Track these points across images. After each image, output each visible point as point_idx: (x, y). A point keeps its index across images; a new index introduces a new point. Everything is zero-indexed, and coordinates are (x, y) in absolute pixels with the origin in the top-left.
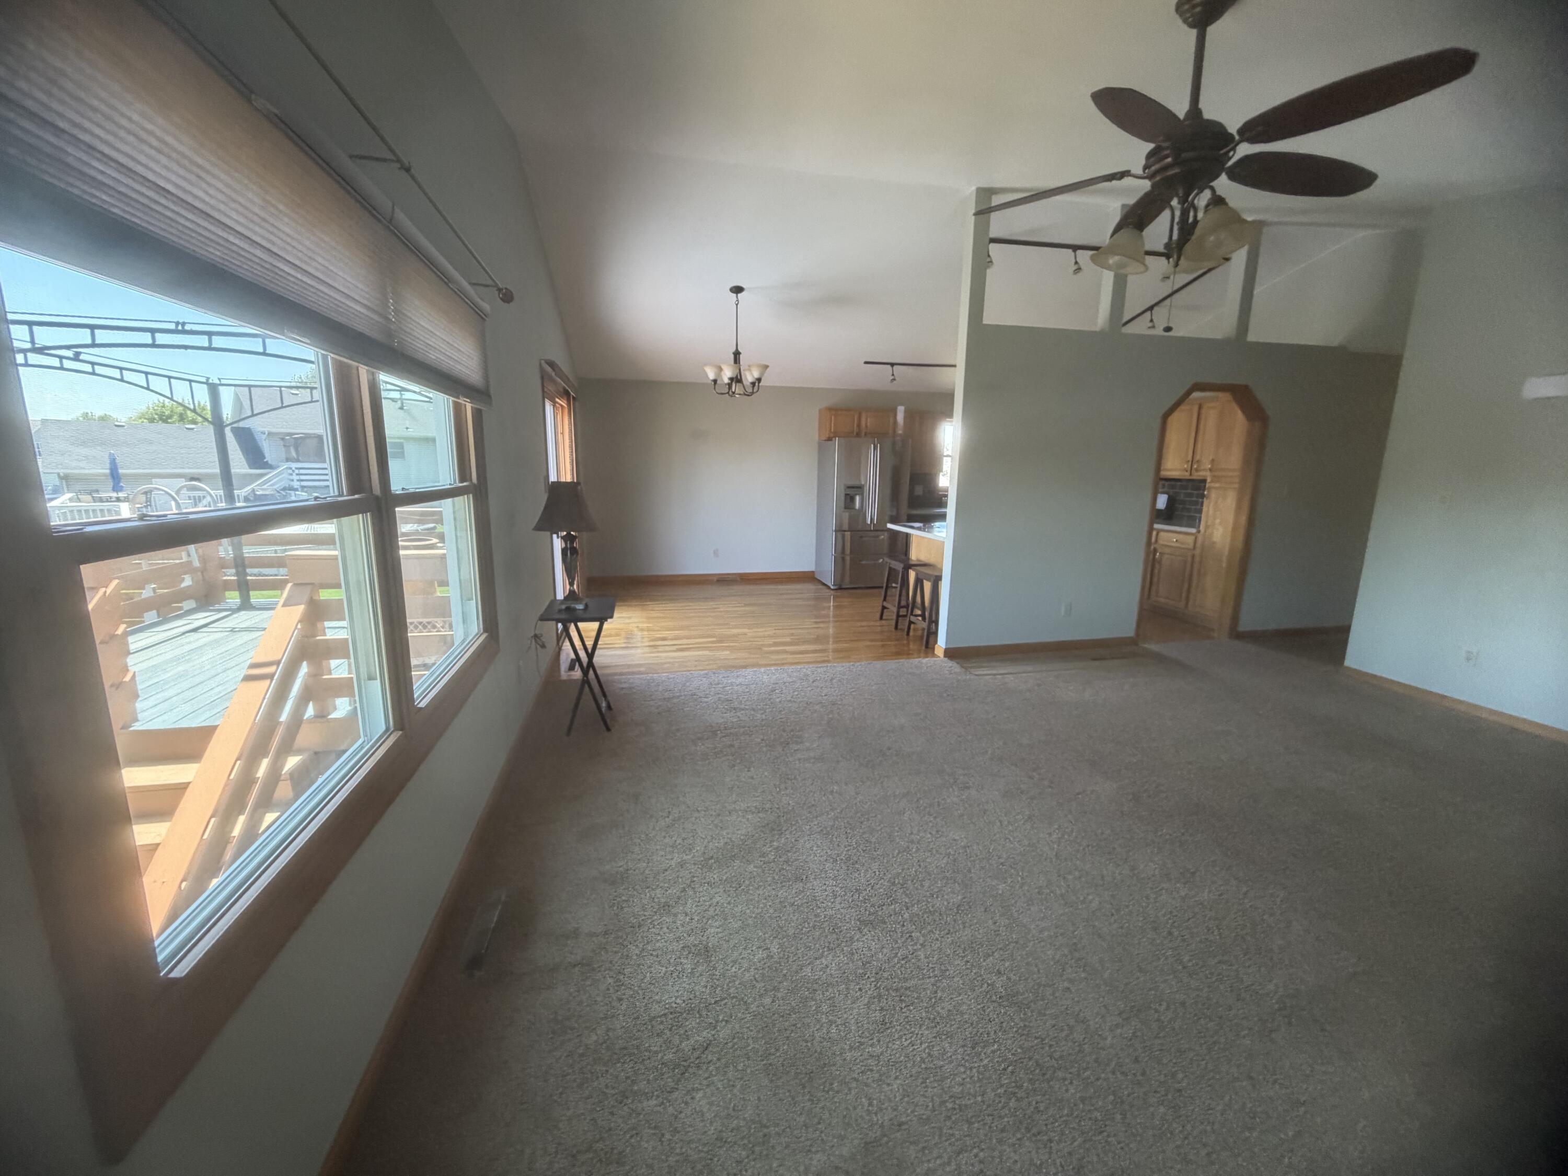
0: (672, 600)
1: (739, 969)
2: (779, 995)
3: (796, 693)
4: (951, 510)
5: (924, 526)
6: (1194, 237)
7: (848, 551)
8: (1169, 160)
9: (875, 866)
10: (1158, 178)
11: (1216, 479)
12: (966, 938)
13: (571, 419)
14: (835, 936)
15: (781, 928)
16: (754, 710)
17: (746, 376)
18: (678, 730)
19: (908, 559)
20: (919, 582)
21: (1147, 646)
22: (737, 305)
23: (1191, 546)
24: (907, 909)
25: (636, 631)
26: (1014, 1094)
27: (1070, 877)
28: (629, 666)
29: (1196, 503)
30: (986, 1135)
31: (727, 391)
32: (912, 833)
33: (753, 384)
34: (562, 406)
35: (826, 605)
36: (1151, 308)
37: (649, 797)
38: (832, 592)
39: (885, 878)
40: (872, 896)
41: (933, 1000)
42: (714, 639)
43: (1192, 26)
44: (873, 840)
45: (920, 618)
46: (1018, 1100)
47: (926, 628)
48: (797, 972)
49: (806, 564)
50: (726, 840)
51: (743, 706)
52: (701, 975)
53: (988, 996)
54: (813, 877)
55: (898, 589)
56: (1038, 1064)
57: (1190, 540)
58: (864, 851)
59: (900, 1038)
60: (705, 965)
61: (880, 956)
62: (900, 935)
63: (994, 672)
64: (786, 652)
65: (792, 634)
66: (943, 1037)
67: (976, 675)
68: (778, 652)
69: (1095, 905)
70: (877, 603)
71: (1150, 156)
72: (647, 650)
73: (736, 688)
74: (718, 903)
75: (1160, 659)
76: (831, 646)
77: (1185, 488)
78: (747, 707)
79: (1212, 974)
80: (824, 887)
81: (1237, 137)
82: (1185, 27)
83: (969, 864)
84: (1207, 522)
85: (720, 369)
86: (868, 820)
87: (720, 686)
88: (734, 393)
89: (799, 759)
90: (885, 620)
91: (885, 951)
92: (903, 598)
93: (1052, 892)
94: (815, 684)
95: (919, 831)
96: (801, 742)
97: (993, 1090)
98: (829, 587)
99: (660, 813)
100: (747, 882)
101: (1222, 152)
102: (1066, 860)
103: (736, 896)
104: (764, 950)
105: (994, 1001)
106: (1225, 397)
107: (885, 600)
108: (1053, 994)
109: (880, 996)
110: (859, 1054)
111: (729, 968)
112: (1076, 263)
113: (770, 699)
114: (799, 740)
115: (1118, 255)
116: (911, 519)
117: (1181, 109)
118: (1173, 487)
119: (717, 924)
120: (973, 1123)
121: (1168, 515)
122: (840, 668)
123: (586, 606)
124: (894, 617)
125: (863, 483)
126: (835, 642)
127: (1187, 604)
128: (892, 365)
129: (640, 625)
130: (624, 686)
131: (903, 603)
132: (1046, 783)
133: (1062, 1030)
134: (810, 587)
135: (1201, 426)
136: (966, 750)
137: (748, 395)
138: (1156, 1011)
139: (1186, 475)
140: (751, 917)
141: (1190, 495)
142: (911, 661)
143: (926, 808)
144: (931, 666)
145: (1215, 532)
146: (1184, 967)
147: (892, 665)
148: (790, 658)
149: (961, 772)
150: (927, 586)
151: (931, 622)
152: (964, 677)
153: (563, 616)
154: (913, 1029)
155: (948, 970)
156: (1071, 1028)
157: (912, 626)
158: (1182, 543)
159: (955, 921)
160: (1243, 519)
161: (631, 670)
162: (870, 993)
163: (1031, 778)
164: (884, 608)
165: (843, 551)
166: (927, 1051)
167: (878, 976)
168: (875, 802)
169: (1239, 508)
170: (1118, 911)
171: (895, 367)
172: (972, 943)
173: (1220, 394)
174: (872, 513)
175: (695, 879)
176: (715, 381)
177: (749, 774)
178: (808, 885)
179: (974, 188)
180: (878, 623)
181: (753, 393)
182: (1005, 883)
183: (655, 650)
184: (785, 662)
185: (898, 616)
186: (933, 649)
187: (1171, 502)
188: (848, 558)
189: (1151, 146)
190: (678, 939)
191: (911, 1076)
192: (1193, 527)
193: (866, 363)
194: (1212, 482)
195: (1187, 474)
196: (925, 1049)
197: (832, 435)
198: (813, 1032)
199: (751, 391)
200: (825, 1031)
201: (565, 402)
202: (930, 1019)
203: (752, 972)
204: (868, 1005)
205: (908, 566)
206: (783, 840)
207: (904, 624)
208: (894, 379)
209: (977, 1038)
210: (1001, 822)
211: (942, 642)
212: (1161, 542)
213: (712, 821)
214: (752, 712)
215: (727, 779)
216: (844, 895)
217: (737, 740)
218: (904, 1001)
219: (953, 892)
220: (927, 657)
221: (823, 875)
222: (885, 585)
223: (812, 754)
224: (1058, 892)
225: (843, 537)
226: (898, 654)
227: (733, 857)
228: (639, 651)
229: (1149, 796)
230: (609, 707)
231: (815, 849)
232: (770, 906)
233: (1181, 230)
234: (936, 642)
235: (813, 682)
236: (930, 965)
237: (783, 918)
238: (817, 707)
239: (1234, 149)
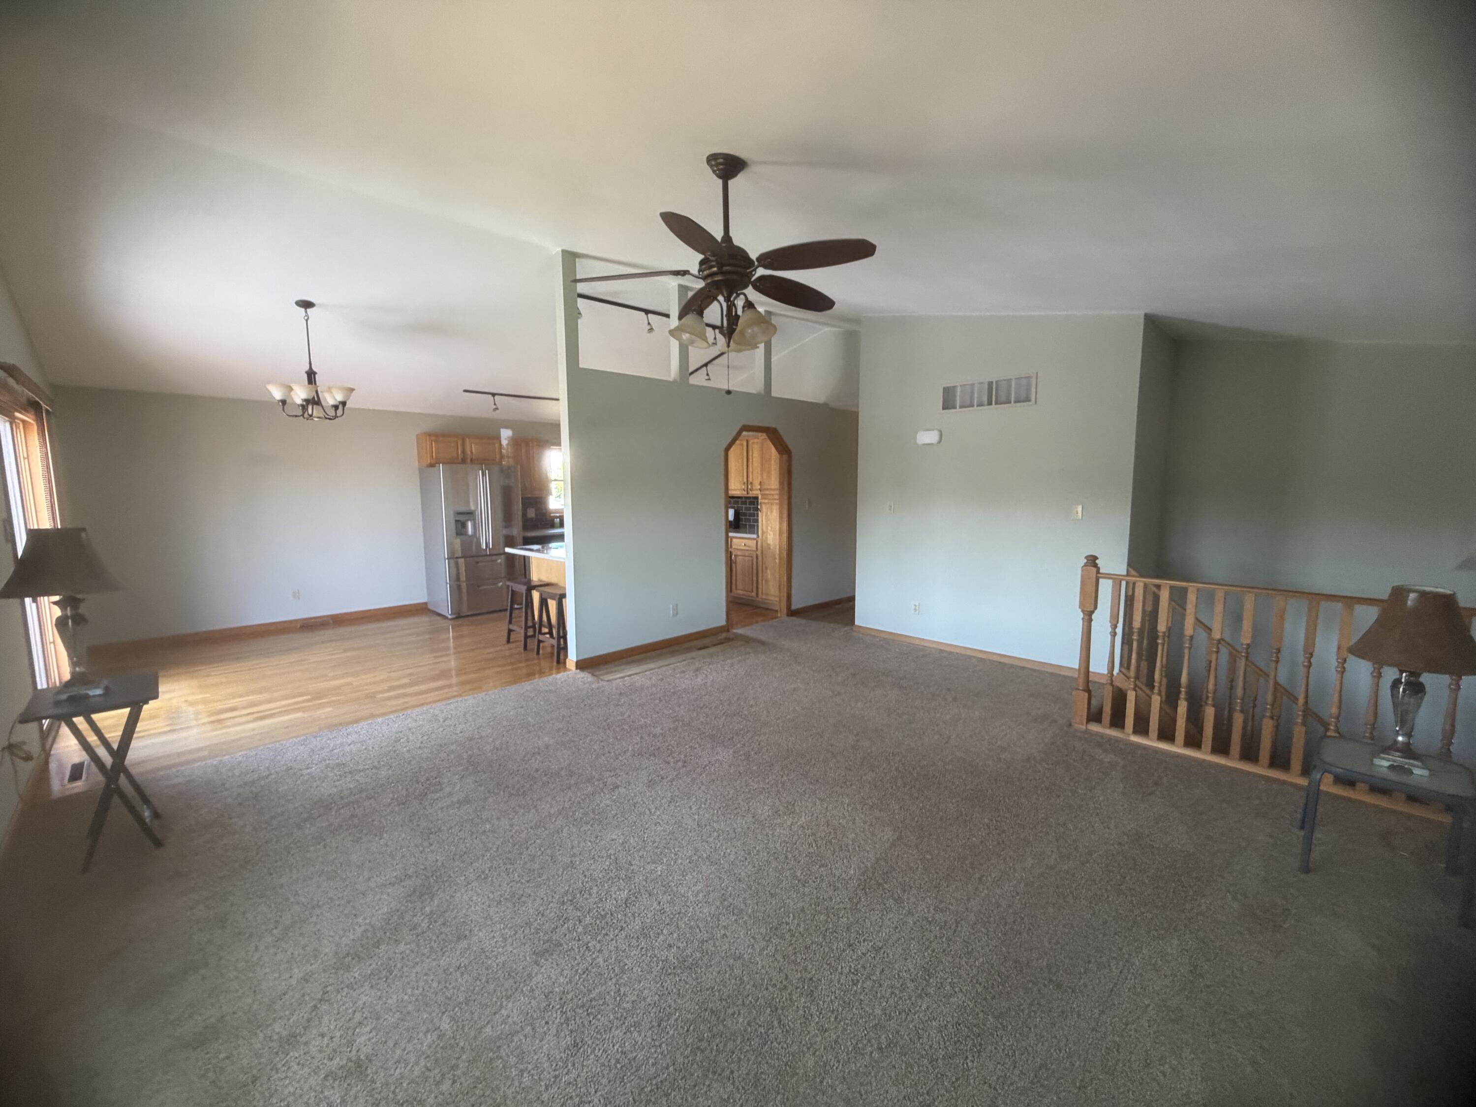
0: (237, 659)
1: (405, 1068)
2: (459, 1072)
3: (425, 738)
4: (568, 530)
5: (543, 547)
6: (738, 330)
7: (463, 577)
8: (715, 269)
9: (542, 893)
10: (709, 281)
11: (765, 496)
12: (637, 927)
13: (45, 440)
14: (511, 981)
15: (450, 999)
16: (376, 768)
17: (325, 399)
18: (273, 818)
19: (530, 581)
20: (544, 602)
21: (735, 631)
22: (307, 321)
23: (754, 549)
24: (580, 922)
25: (184, 707)
26: (698, 1048)
27: (711, 839)
28: (179, 754)
29: (753, 515)
30: (682, 1099)
31: (300, 413)
32: (573, 847)
33: (336, 407)
34: (24, 422)
35: (444, 636)
36: (706, 365)
37: (244, 913)
38: (451, 622)
39: (554, 900)
40: (543, 924)
41: (618, 999)
42: (308, 697)
43: (720, 177)
44: (537, 866)
45: (548, 636)
46: (703, 1051)
47: (556, 645)
48: (475, 1038)
49: (419, 597)
50: (363, 928)
51: (361, 767)
52: (356, 1098)
53: (664, 971)
54: (477, 928)
55: (524, 610)
56: (712, 1012)
57: (753, 544)
58: (528, 882)
59: (593, 1051)
60: (360, 1084)
61: (562, 980)
62: (577, 950)
63: (621, 675)
64: (405, 695)
65: (410, 674)
66: (632, 1029)
67: (608, 681)
68: (397, 697)
69: (732, 857)
70: (504, 626)
71: (702, 263)
72: (208, 727)
73: (348, 749)
74: (364, 1004)
75: (747, 640)
76: (454, 680)
77: (745, 503)
78: (367, 767)
79: (816, 878)
80: (492, 935)
81: (756, 263)
82: (717, 178)
83: (629, 858)
84: (762, 529)
85: (291, 389)
86: (527, 848)
87: (325, 750)
88: (311, 416)
89: (442, 809)
90: (513, 642)
91: (565, 972)
92: (530, 618)
93: (700, 857)
94: (446, 723)
95: (579, 842)
96: (441, 789)
97: (682, 1054)
98: (445, 617)
99: (263, 927)
100: (399, 965)
101: (748, 271)
102: (706, 825)
103: (388, 986)
104: (434, 1031)
105: (670, 974)
106: (763, 436)
107: (510, 622)
108: (714, 945)
109: (567, 1020)
110: (556, 1089)
111: (392, 1072)
112: (649, 324)
113: (395, 751)
114: (439, 787)
115: (688, 333)
116: (527, 541)
117: (718, 235)
118: (737, 503)
119: (368, 1029)
120: (670, 1094)
121: (736, 525)
122: (471, 700)
123: (107, 689)
124: (523, 639)
125: (473, 508)
126: (457, 675)
127: (757, 594)
128: (494, 395)
129: (190, 698)
130: (175, 781)
131: (530, 623)
132: (680, 764)
133: (726, 972)
134: (424, 619)
135: (750, 457)
136: (609, 752)
137: (330, 419)
138: (787, 924)
139: (744, 494)
140: (410, 1002)
141: (749, 509)
142: (545, 679)
143: (581, 818)
144: (565, 681)
145: (768, 536)
146: (799, 881)
147: (526, 686)
148: (412, 700)
149: (608, 774)
150: (552, 605)
151: (559, 637)
152: (597, 685)
153: (64, 710)
154: (604, 1036)
155: (626, 964)
156: (731, 968)
157: (541, 645)
158: (748, 546)
159: (625, 915)
160: (785, 526)
161: (184, 759)
162: (558, 1020)
163: (668, 763)
164: (510, 631)
165: (458, 579)
166: (620, 1050)
167: (563, 1001)
168: (531, 828)
169: (781, 517)
170: (749, 854)
171: (496, 397)
172: (643, 929)
173: (760, 434)
174: (486, 537)
175: (329, 989)
176: (284, 402)
177: (382, 842)
178: (475, 939)
179: (559, 249)
180: (507, 646)
181: (336, 417)
182: (662, 863)
183: (220, 726)
184: (407, 705)
185: (526, 637)
186: (565, 663)
187: (737, 514)
188: (464, 585)
189: (701, 257)
190: (316, 1072)
191: (609, 1081)
192: (754, 533)
193: (465, 391)
194: (762, 499)
195: (746, 493)
196: (618, 1049)
197: (433, 462)
198: (504, 1092)
199: (334, 414)
200: (516, 1083)
201: (33, 417)
202: (617, 1019)
203: (422, 1063)
204: (557, 1035)
205: (531, 588)
206: (436, 902)
207: (532, 643)
208: (497, 409)
209: (661, 1014)
210: (649, 810)
211: (572, 656)
212: (733, 547)
213: (342, 912)
214: (374, 771)
215: (354, 857)
216: (515, 935)
217: (359, 807)
218: (592, 1013)
219: (619, 889)
220: (560, 673)
221: (489, 923)
222: (509, 608)
223: (455, 798)
224: (705, 855)
225: (457, 564)
226: (530, 675)
227: (377, 945)
228: (194, 731)
229: (756, 753)
230: (156, 815)
231: (475, 898)
232: (432, 980)
233: (728, 320)
234: (566, 656)
235: (444, 721)
236: (610, 967)
237: (450, 987)
238: (454, 747)
239: (755, 270)
